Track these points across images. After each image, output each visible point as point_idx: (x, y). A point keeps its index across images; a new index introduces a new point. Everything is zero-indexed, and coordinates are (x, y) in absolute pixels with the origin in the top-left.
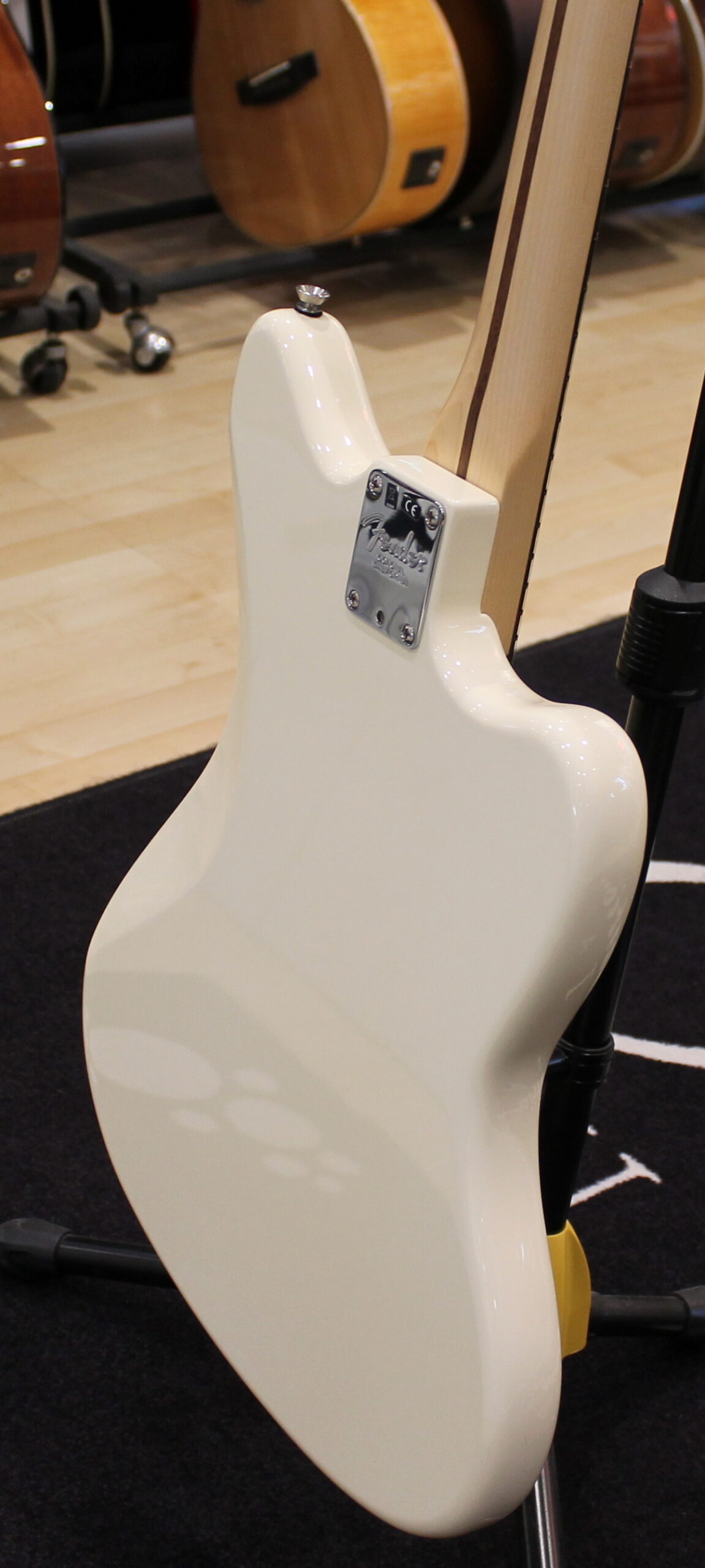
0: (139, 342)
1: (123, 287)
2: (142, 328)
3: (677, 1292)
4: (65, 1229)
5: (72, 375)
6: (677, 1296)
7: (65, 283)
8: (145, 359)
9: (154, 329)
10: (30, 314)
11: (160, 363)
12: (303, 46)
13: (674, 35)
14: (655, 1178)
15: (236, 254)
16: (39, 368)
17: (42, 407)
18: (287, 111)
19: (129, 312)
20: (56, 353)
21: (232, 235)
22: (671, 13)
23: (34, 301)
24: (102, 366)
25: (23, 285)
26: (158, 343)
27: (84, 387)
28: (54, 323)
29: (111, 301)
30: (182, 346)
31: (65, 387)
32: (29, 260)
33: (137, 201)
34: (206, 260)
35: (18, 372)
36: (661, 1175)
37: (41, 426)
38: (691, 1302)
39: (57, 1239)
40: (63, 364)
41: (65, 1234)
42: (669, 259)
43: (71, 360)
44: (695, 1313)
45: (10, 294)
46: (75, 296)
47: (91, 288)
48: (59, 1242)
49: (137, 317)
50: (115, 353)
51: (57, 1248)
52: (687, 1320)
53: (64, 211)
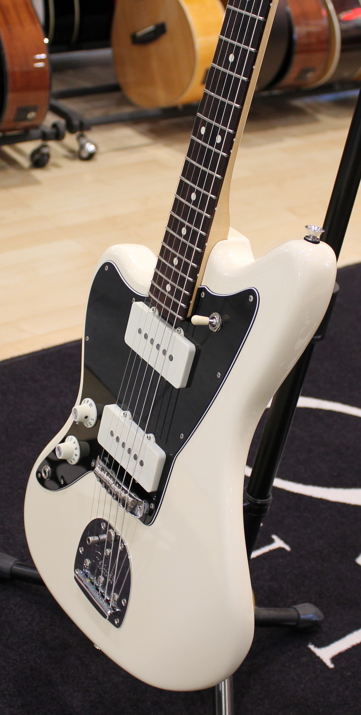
0: (82, 147)
1: (76, 123)
2: (83, 141)
3: (295, 606)
4: (16, 559)
5: (52, 160)
6: (295, 609)
7: (51, 119)
8: (85, 155)
9: (89, 141)
10: (34, 132)
11: (91, 157)
12: (161, 19)
13: (325, 22)
14: (288, 548)
15: (127, 110)
16: (37, 157)
17: (38, 174)
18: (153, 48)
19: (78, 133)
20: (45, 150)
21: (125, 101)
22: (324, 12)
23: (36, 127)
24: (66, 157)
25: (32, 120)
26: (90, 148)
27: (57, 166)
28: (45, 137)
29: (71, 128)
30: (102, 149)
31: (49, 165)
32: (34, 109)
33: (86, 84)
34: (115, 112)
35: (28, 157)
36: (291, 546)
37: (36, 182)
38: (301, 612)
39: (11, 563)
40: (48, 156)
41: (16, 561)
42: (316, 121)
43: (52, 154)
44: (302, 617)
45: (25, 124)
46: (55, 126)
47: (62, 122)
48: (13, 565)
49: (81, 136)
50: (72, 151)
51: (12, 568)
52: (298, 620)
53: (50, 87)
